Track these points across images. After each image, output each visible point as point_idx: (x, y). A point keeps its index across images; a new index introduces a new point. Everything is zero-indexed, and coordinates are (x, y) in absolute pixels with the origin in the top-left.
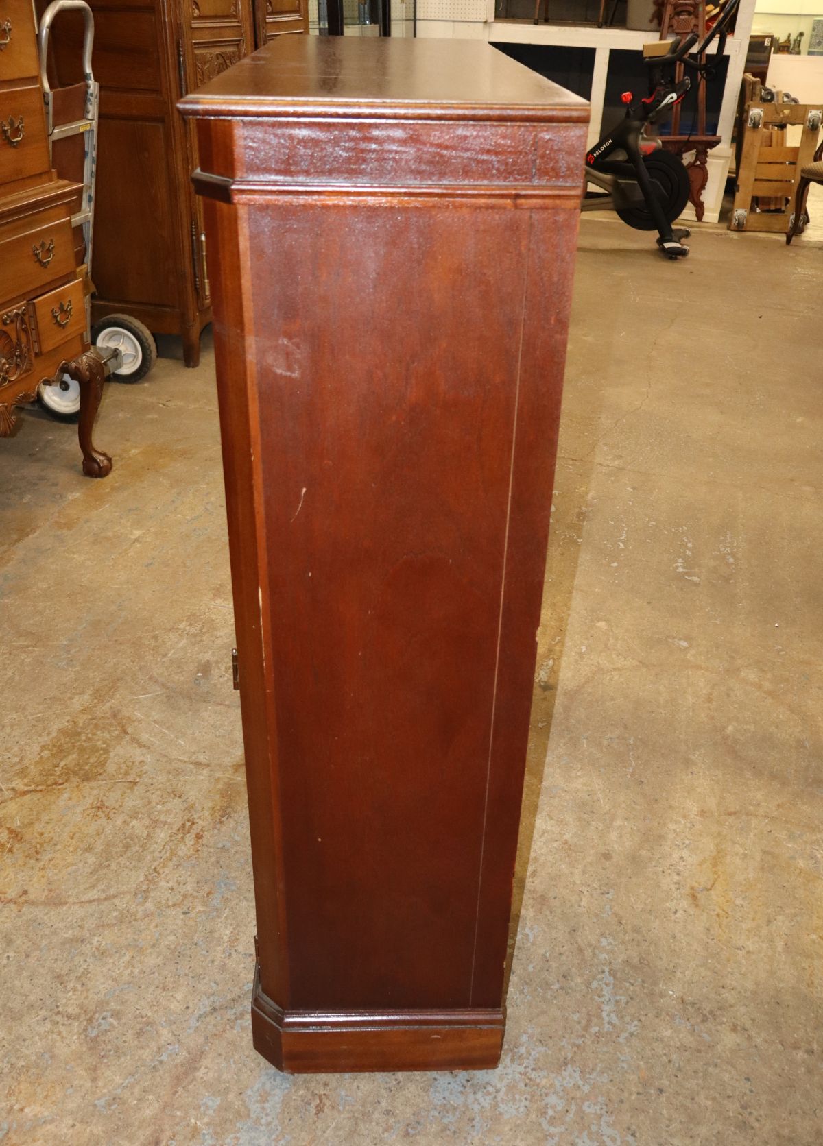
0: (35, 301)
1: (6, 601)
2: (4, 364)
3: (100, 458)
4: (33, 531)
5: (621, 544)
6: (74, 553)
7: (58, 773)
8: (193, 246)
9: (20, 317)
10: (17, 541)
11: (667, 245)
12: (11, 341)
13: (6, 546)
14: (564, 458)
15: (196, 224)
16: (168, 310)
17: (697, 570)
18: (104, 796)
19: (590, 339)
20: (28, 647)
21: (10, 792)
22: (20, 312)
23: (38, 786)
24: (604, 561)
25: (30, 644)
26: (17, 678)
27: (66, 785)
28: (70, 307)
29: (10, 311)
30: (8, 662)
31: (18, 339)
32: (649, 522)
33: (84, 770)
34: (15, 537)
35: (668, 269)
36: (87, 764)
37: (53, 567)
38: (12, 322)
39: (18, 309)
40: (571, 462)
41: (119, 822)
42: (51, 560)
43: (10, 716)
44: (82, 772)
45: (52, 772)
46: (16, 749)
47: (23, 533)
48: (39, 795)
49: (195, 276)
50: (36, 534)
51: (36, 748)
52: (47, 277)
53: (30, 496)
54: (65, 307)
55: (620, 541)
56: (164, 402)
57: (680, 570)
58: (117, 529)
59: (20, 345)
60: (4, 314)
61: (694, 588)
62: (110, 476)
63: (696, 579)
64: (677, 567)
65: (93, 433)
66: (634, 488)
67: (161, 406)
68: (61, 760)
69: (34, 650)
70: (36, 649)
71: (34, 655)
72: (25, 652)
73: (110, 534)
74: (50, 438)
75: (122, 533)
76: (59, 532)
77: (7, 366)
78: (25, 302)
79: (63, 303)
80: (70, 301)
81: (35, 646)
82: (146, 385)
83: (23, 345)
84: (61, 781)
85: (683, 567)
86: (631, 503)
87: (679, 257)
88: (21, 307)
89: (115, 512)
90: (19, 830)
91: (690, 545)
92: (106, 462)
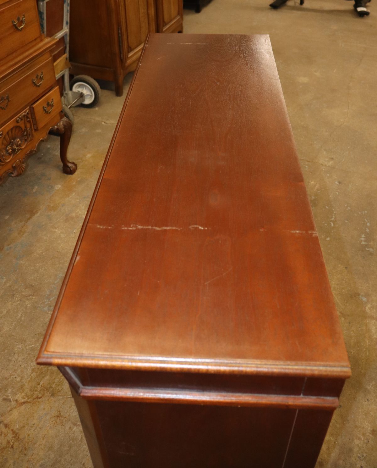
0: (34, 106)
1: (21, 262)
2: (18, 141)
3: (70, 165)
4: (37, 212)
5: (332, 224)
6: (56, 228)
7: (39, 390)
8: (119, 39)
9: (26, 116)
10: (29, 219)
11: (360, 9)
12: (22, 129)
13: (23, 222)
14: (303, 160)
15: (121, 28)
16: (108, 69)
17: (372, 243)
18: (61, 407)
19: (317, 74)
20: (29, 296)
21: (14, 402)
22: (26, 114)
23: (29, 398)
24: (323, 237)
25: (31, 293)
26: (23, 318)
27: (43, 399)
28: (52, 103)
29: (20, 115)
30: (19, 307)
31: (26, 127)
32: (347, 207)
33: (52, 387)
34: (28, 216)
35: (359, 24)
36: (54, 383)
37: (45, 238)
38: (22, 120)
39: (25, 112)
40: (307, 163)
41: (67, 428)
42: (44, 233)
43: (18, 346)
44: (51, 389)
45: (36, 389)
46: (19, 371)
47: (32, 213)
48: (29, 405)
49: (120, 53)
50: (38, 214)
51: (29, 371)
52: (40, 91)
53: (37, 187)
54: (50, 104)
55: (331, 221)
56: (105, 121)
57: (363, 243)
58: (78, 211)
59: (27, 130)
60: (17, 118)
61: (370, 256)
62: (76, 173)
63: (371, 250)
64: (361, 241)
65: (68, 149)
66: (340, 183)
67: (103, 123)
68: (41, 380)
69: (32, 298)
70: (34, 297)
71: (32, 301)
72: (28, 299)
73: (74, 215)
74: (49, 146)
75: (80, 214)
76: (49, 213)
77: (20, 142)
78: (28, 107)
79: (49, 101)
80: (52, 100)
81: (33, 295)
82: (97, 109)
83: (28, 129)
84: (40, 396)
85: (365, 241)
86: (337, 193)
87: (365, 16)
88: (26, 111)
89: (77, 199)
90: (18, 431)
91: (368, 224)
92: (74, 166)
